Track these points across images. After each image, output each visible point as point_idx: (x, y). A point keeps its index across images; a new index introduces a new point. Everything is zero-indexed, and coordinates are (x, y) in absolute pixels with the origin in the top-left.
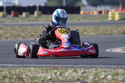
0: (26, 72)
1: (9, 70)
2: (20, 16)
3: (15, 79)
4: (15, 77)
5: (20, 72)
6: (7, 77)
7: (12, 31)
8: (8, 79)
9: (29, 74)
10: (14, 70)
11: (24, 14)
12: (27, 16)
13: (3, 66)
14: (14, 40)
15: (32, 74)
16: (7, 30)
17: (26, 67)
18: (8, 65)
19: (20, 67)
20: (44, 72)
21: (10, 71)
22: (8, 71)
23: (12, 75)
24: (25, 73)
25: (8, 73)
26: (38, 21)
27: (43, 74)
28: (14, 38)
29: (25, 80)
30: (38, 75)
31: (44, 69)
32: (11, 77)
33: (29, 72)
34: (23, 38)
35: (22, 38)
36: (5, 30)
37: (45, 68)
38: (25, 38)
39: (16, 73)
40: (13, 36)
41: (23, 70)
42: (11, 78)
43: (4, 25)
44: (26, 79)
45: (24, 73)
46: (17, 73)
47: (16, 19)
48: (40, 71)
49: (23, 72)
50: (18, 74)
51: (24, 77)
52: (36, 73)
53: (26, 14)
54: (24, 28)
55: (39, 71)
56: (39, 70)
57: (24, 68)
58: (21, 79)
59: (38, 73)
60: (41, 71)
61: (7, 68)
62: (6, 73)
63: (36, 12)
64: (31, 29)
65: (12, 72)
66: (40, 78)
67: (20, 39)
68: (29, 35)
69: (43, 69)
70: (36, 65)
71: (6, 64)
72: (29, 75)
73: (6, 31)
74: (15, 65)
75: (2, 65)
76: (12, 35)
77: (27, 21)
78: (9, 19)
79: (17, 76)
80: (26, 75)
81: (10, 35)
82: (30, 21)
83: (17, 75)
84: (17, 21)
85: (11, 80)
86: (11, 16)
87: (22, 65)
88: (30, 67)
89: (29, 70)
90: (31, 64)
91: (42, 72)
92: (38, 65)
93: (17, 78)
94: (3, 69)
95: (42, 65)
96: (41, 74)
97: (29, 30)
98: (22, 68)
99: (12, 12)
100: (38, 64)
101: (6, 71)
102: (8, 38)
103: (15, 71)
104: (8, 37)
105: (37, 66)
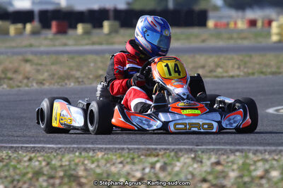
0: (86, 162)
1: (46, 159)
2: (71, 32)
3: (62, 178)
4: (61, 174)
5: (73, 163)
6: (44, 175)
7: (53, 68)
8: (45, 178)
9: (93, 166)
10: (59, 157)
11: (80, 28)
12: (86, 33)
13: (34, 147)
14: (59, 87)
15: (98, 166)
16: (41, 65)
17: (85, 149)
18: (45, 146)
19: (73, 151)
20: (127, 163)
21: (49, 160)
22: (44, 160)
23: (54, 168)
24: (83, 164)
25: (44, 164)
26: (112, 43)
27: (124, 166)
28: (58, 83)
29: (83, 180)
30: (114, 169)
31: (126, 155)
32: (53, 173)
33: (93, 163)
34: (79, 82)
35: (77, 84)
36: (37, 64)
37: (128, 152)
38: (82, 81)
39: (64, 164)
40: (56, 77)
41: (78, 157)
42: (52, 177)
43: (35, 53)
44: (86, 178)
45: (80, 164)
46: (65, 166)
47: (62, 39)
48: (116, 159)
49: (79, 161)
50: (67, 168)
51: (81, 173)
52: (108, 165)
53: (83, 28)
54: (81, 59)
55: (114, 161)
56: (114, 157)
57: (80, 154)
58: (74, 178)
59: (114, 164)
60: (119, 160)
61: (42, 153)
62: (41, 164)
63: (106, 24)
64: (95, 62)
65: (53, 162)
66: (117, 177)
67: (72, 84)
68: (91, 77)
69: (124, 156)
70: (108, 146)
71: (39, 143)
72: (91, 169)
73: (39, 67)
74: (60, 146)
75: (32, 145)
76: (52, 76)
77: (87, 44)
78: (46, 38)
79: (65, 171)
80: (86, 170)
81: (50, 76)
82: (93, 44)
83: (64, 168)
84: (65, 45)
85: (51, 181)
86: (50, 33)
87: (75, 146)
88: (93, 150)
89: (92, 157)
90: (97, 144)
91: (121, 163)
92: (111, 146)
93: (65, 175)
94: (33, 155)
95: (122, 146)
96: (121, 166)
97: (92, 65)
98: (77, 154)
99: (54, 24)
100: (112, 144)
101: (40, 159)
102: (44, 82)
103: (61, 160)
104: (44, 80)
105: (109, 149)
